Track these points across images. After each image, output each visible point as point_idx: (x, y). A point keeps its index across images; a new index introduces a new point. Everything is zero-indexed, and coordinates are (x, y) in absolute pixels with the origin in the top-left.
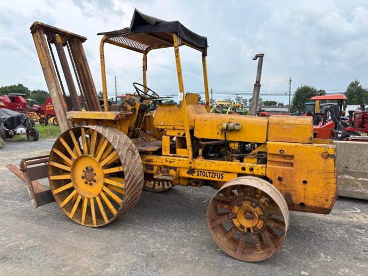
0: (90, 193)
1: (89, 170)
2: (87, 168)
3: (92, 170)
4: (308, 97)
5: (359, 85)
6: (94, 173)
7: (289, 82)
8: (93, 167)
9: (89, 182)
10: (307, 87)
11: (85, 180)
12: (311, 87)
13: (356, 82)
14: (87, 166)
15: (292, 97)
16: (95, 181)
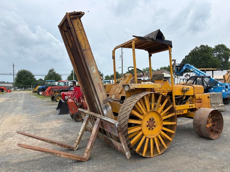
0: (152, 135)
1: (152, 120)
2: (150, 119)
3: (153, 119)
4: (27, 77)
5: (54, 71)
6: (154, 121)
7: (13, 66)
8: (154, 118)
9: (151, 128)
10: (25, 70)
11: (149, 127)
12: (28, 71)
13: (52, 69)
14: (150, 118)
15: (15, 76)
16: (155, 126)
